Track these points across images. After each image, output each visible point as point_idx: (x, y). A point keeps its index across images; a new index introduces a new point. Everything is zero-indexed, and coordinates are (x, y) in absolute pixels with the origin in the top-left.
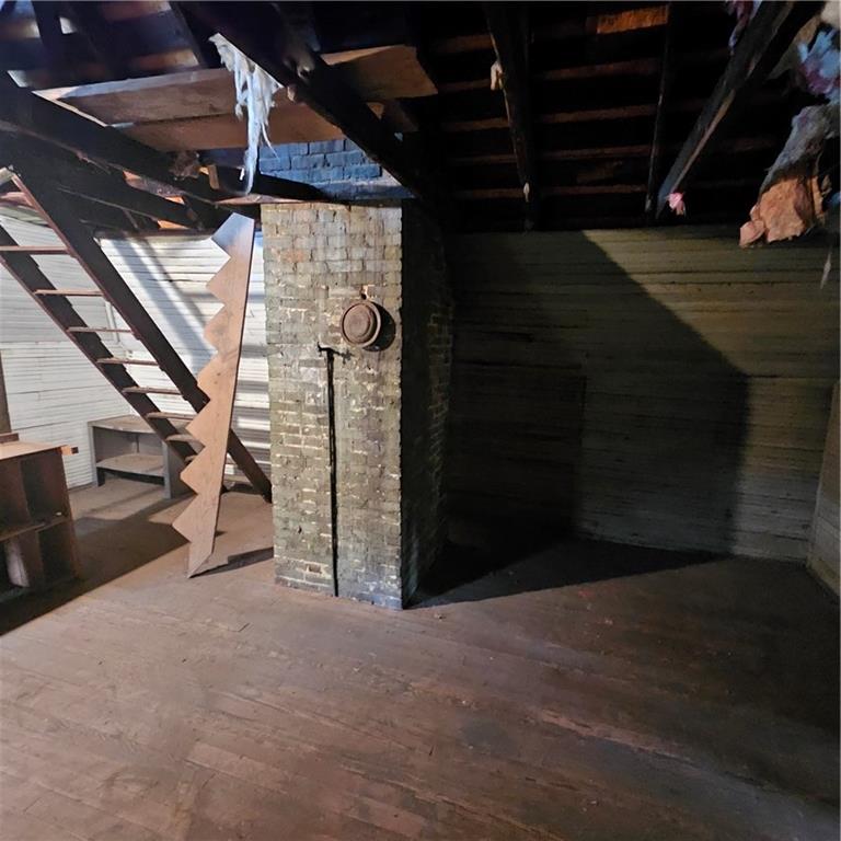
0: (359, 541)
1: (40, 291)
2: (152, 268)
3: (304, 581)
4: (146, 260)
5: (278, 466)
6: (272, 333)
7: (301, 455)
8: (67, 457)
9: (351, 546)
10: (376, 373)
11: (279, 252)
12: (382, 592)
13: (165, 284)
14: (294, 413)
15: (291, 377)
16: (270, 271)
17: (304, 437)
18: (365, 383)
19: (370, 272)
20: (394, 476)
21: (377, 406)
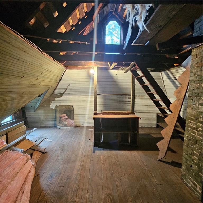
1: (143, 85)
2: (172, 77)
3: (190, 186)
4: (170, 75)
5: (186, 139)
6: (190, 93)
7: (195, 138)
8: (139, 120)
11: (196, 64)
13: (175, 80)
14: (194, 122)
15: (195, 109)
16: (192, 72)
17: (197, 132)
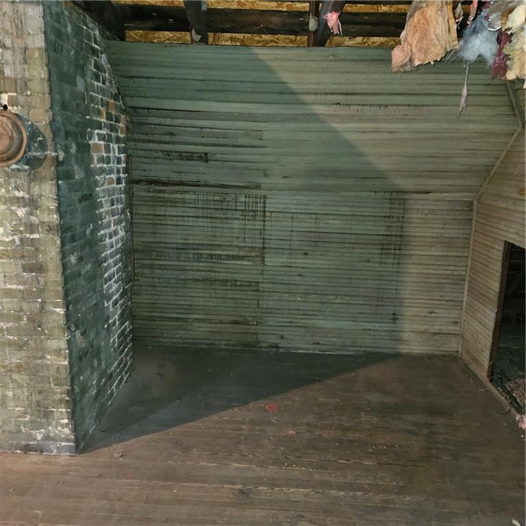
0: (20, 387)
9: (10, 394)
10: (27, 196)
12: (53, 439)
18: (13, 208)
19: (9, 78)
20: (58, 310)
21: (32, 233)
